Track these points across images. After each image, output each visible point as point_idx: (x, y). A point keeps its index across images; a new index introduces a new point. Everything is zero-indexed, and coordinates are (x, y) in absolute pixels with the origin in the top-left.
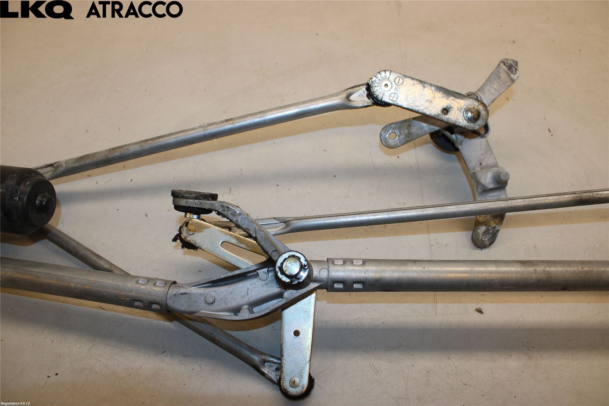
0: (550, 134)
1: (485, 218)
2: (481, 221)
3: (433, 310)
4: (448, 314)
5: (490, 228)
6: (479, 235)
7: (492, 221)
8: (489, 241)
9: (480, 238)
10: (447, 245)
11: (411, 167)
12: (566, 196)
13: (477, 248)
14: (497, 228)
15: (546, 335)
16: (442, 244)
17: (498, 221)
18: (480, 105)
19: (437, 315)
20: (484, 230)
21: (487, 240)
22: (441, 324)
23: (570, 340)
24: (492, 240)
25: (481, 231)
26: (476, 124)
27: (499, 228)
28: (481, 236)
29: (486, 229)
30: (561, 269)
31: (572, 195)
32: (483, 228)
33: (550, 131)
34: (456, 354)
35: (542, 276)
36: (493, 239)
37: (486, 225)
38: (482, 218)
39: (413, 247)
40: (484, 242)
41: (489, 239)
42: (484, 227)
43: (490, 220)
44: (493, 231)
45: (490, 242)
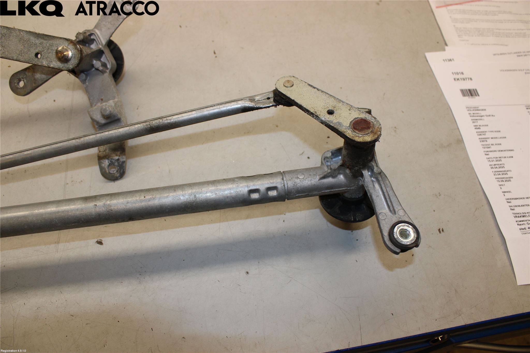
0: (215, 55)
1: (104, 153)
2: (101, 156)
3: (55, 247)
4: (69, 249)
5: (114, 161)
6: (105, 169)
7: (113, 154)
8: (118, 173)
9: (108, 172)
10: (82, 181)
11: (64, 109)
12: (136, 126)
13: (110, 181)
14: (122, 160)
15: (161, 258)
16: (76, 182)
17: (119, 153)
18: (70, 44)
19: (57, 251)
20: (108, 164)
21: (116, 172)
22: (60, 260)
23: (184, 260)
24: (121, 172)
25: (105, 165)
26: (69, 64)
27: (124, 160)
28: (107, 169)
29: (110, 162)
30: (122, 201)
31: (143, 124)
32: (105, 162)
33: (215, 53)
34: (69, 287)
35: (102, 210)
36: (122, 170)
37: (108, 159)
38: (102, 153)
39: (48, 188)
40: (113, 174)
41: (117, 171)
42: (107, 161)
43: (110, 154)
44: (118, 163)
45: (120, 174)
